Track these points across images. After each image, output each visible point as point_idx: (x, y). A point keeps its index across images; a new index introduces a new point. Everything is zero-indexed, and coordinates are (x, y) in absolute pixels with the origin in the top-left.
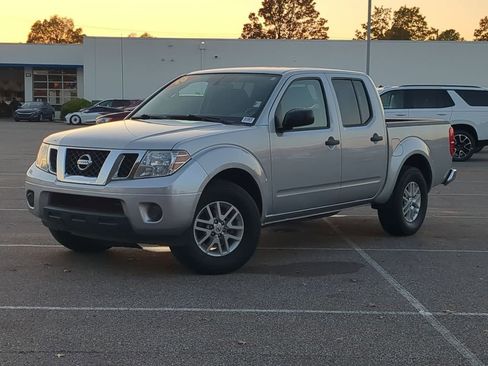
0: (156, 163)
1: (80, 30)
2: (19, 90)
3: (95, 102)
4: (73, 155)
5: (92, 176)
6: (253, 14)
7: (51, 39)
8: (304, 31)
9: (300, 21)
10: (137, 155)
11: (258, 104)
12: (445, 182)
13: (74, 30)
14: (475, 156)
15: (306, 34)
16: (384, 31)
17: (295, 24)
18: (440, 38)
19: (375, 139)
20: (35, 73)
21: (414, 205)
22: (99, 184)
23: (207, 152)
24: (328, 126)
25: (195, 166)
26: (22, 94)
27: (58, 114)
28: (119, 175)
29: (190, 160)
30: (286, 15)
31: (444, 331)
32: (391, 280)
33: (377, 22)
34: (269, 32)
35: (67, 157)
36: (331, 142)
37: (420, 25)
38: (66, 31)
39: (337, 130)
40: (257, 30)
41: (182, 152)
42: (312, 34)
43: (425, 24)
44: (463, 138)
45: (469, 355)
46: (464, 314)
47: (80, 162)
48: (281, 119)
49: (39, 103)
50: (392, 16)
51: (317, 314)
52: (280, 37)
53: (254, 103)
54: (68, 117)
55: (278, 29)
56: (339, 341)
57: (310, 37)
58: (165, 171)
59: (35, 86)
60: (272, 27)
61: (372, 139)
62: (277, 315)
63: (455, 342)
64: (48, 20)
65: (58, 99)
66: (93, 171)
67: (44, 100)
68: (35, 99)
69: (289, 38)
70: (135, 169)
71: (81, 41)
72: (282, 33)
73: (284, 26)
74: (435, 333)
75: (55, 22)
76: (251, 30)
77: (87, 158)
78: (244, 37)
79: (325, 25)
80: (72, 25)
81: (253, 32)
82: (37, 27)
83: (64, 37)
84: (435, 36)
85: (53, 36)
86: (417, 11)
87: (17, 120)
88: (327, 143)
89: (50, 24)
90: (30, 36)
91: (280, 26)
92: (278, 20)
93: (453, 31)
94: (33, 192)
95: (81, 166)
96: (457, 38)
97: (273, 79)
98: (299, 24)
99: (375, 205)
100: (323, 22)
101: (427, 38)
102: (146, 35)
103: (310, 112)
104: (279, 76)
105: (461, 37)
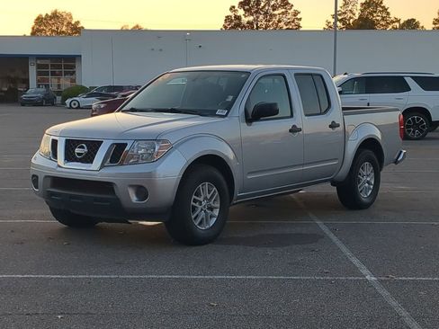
0: (142, 151)
1: (78, 22)
2: (23, 77)
3: (92, 88)
4: (71, 145)
5: (88, 163)
6: (234, 7)
7: (53, 31)
8: (279, 21)
9: (276, 12)
10: (126, 144)
11: (230, 98)
12: (396, 162)
13: (73, 23)
14: (429, 135)
15: (281, 24)
16: (351, 21)
17: (271, 15)
18: (402, 27)
19: (333, 125)
20: (39, 62)
21: (368, 182)
22: (93, 170)
23: (186, 141)
24: (292, 116)
25: (175, 153)
26: (26, 81)
27: (59, 99)
28: (111, 162)
29: (172, 148)
30: (263, 7)
31: (384, 293)
32: (344, 249)
33: (345, 13)
34: (248, 22)
35: (66, 146)
36: (294, 130)
37: (384, 15)
38: (65, 23)
39: (300, 119)
40: (237, 21)
41: (164, 141)
42: (287, 24)
43: (388, 14)
44: (418, 119)
45: (404, 313)
46: (404, 278)
47: (77, 150)
48: (251, 110)
49: (43, 89)
50: (359, 7)
51: (279, 279)
52: (258, 28)
53: (227, 98)
54: (68, 101)
55: (256, 20)
56: (295, 303)
57: (285, 27)
58: (151, 158)
59: (39, 74)
60: (251, 18)
61: (330, 126)
62: (244, 281)
63: (394, 303)
64: (50, 14)
65: (59, 86)
66: (88, 158)
67: (47, 86)
68: (39, 86)
69: (266, 28)
70: (125, 156)
71: (80, 33)
72: (259, 24)
73: (261, 17)
74: (376, 295)
75: (55, 16)
76: (231, 21)
77: (83, 147)
78: (225, 27)
79: (298, 16)
80: (71, 18)
81: (233, 23)
82: (39, 20)
83: (64, 29)
84: (397, 24)
85: (54, 28)
86: (381, 3)
87: (23, 105)
88: (290, 131)
89: (51, 18)
90: (33, 28)
91: (258, 17)
92: (256, 12)
93: (414, 20)
94: (37, 177)
95: (79, 154)
96: (418, 27)
97: (243, 76)
98: (275, 15)
99: (334, 183)
100: (296, 13)
101: (390, 27)
102: (137, 26)
103: (276, 104)
104: (248, 73)
105: (421, 25)
